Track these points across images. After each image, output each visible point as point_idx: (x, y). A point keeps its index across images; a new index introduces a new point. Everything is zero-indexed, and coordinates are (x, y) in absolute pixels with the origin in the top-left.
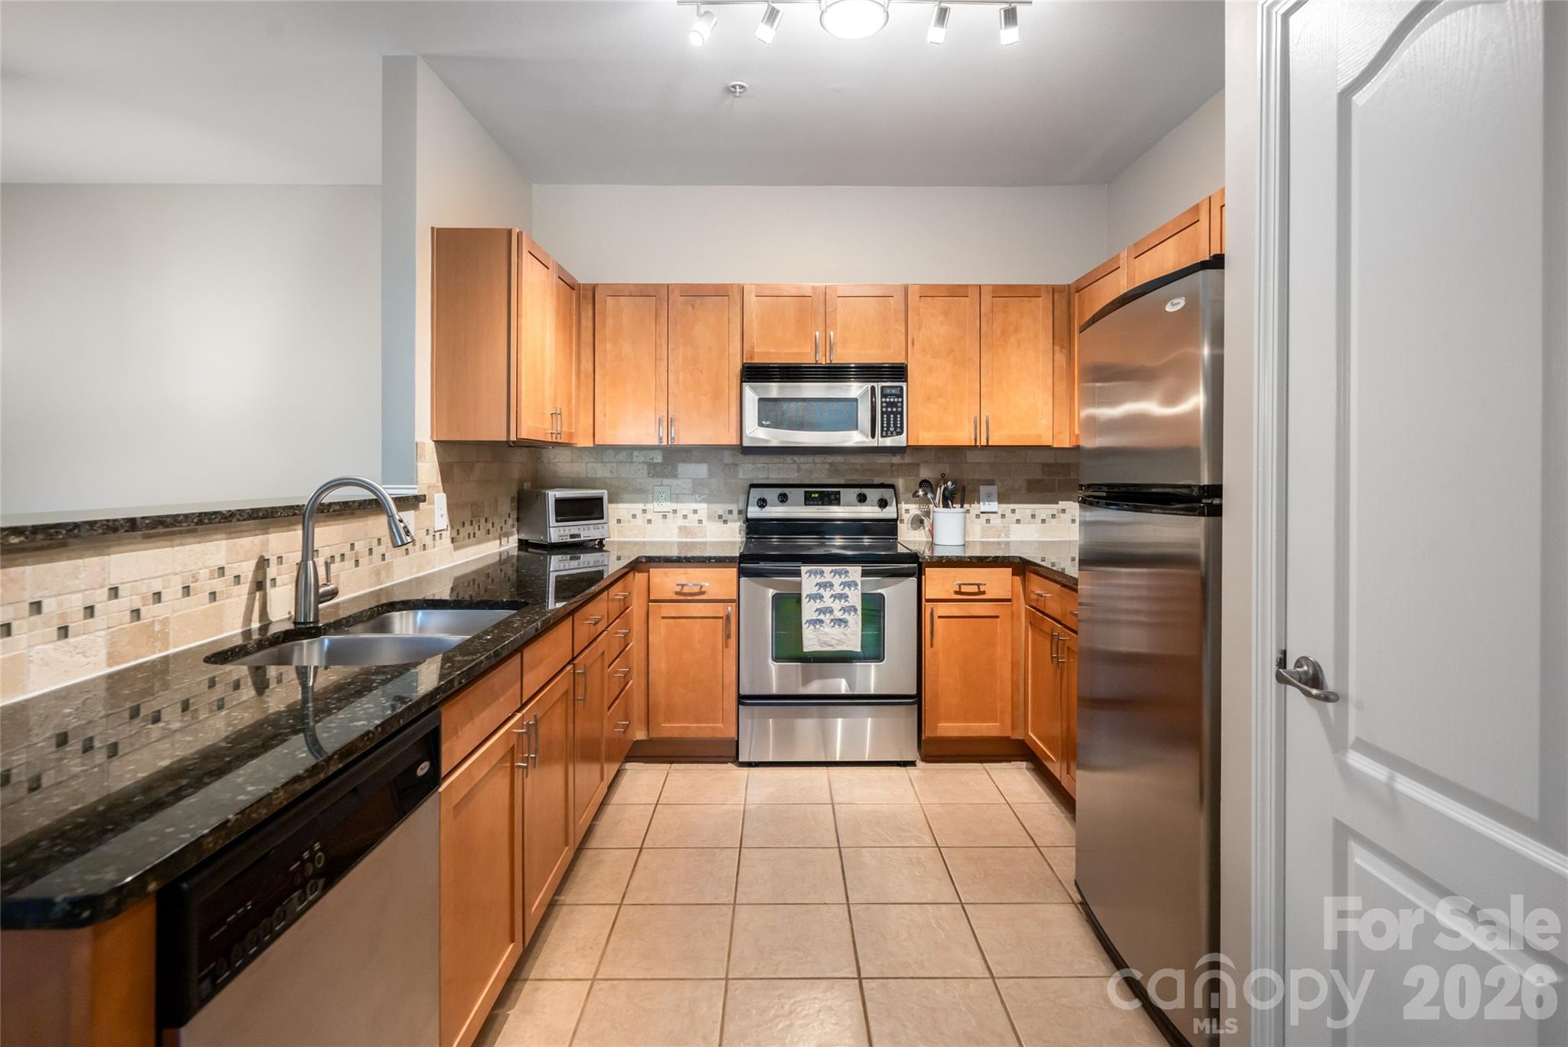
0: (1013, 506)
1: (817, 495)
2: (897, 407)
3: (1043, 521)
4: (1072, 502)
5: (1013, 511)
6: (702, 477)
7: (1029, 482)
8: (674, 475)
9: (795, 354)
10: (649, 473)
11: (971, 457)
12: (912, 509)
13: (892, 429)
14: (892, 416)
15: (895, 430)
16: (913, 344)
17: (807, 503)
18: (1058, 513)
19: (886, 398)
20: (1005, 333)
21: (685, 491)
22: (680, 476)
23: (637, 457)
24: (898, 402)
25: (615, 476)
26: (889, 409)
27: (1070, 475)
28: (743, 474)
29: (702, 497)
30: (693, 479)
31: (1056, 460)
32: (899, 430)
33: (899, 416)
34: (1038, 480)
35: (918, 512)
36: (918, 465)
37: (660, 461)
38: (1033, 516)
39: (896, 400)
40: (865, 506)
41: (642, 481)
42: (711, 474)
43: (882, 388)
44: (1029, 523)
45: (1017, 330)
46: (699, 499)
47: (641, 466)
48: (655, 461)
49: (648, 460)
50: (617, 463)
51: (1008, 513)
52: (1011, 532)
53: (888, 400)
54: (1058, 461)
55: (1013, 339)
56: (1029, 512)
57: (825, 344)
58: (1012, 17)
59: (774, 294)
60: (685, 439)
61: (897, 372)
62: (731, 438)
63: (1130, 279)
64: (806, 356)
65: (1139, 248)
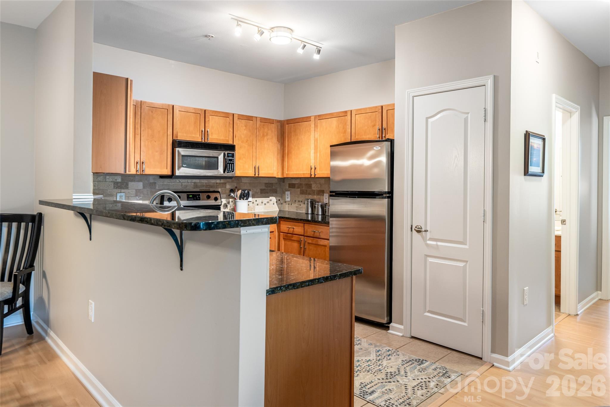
0: (256, 199)
1: (191, 196)
2: (232, 161)
3: (265, 204)
4: (273, 197)
5: (256, 201)
6: (140, 188)
7: (261, 190)
8: (127, 187)
9: (193, 137)
10: (114, 187)
11: (244, 180)
12: (224, 201)
13: (230, 170)
14: (230, 165)
15: (231, 170)
16: (235, 137)
17: (188, 199)
18: (269, 201)
19: (229, 157)
20: (263, 136)
21: (132, 195)
22: (129, 188)
23: (108, 179)
24: (233, 159)
25: (97, 188)
26: (230, 162)
27: (273, 187)
28: (159, 187)
29: (140, 198)
30: (136, 190)
31: (269, 182)
32: (233, 170)
33: (233, 165)
34: (263, 189)
35: (226, 202)
36: (226, 183)
37: (120, 181)
38: (262, 202)
39: (232, 158)
40: (209, 200)
41: (111, 190)
42: (144, 187)
43: (228, 153)
44: (261, 205)
45: (267, 134)
46: (139, 199)
47: (110, 183)
48: (118, 181)
49: (114, 180)
50: (98, 182)
51: (254, 201)
52: (255, 209)
53: (229, 158)
54: (270, 182)
55: (266, 138)
56: (261, 201)
57: (205, 133)
58: (319, 52)
59: (186, 111)
60: (148, 171)
61: (232, 148)
62: (168, 172)
63: (316, 126)
64: (197, 138)
65: (320, 117)
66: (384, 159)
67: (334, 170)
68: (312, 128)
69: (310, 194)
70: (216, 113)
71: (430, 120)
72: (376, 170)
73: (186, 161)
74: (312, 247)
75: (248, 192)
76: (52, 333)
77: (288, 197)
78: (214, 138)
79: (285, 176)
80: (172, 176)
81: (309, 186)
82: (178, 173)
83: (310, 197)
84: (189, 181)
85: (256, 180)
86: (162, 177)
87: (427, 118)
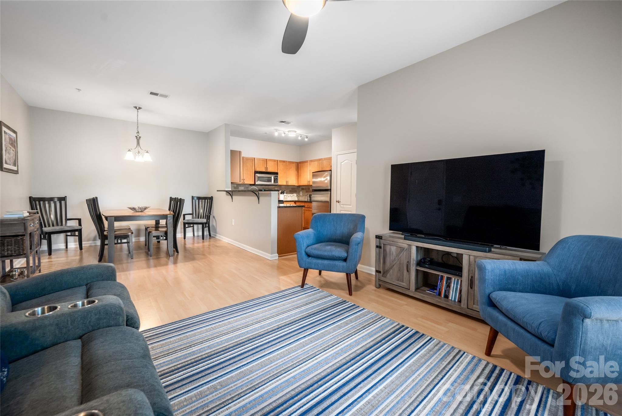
2: (277, 179)
3: (292, 197)
4: (295, 193)
7: (290, 190)
9: (262, 170)
11: (282, 187)
15: (277, 182)
16: (278, 169)
18: (293, 195)
19: (276, 177)
27: (295, 189)
36: (275, 187)
38: (290, 195)
44: (290, 197)
45: (291, 168)
51: (287, 195)
52: (287, 198)
54: (293, 187)
55: (291, 170)
57: (267, 168)
58: (307, 138)
59: (259, 159)
60: (246, 183)
61: (277, 173)
62: (253, 183)
63: (310, 164)
64: (264, 170)
65: (311, 161)
66: (328, 178)
67: (314, 182)
68: (309, 166)
69: (309, 192)
70: (271, 160)
71: (342, 163)
72: (326, 181)
73: (260, 179)
74: (307, 212)
75: (284, 191)
76: (218, 235)
77: (301, 194)
78: (270, 170)
79: (299, 185)
80: (254, 185)
81: (309, 189)
82: (256, 183)
83: (310, 193)
84: (261, 186)
85: (287, 186)
86: (251, 185)
87: (341, 163)
